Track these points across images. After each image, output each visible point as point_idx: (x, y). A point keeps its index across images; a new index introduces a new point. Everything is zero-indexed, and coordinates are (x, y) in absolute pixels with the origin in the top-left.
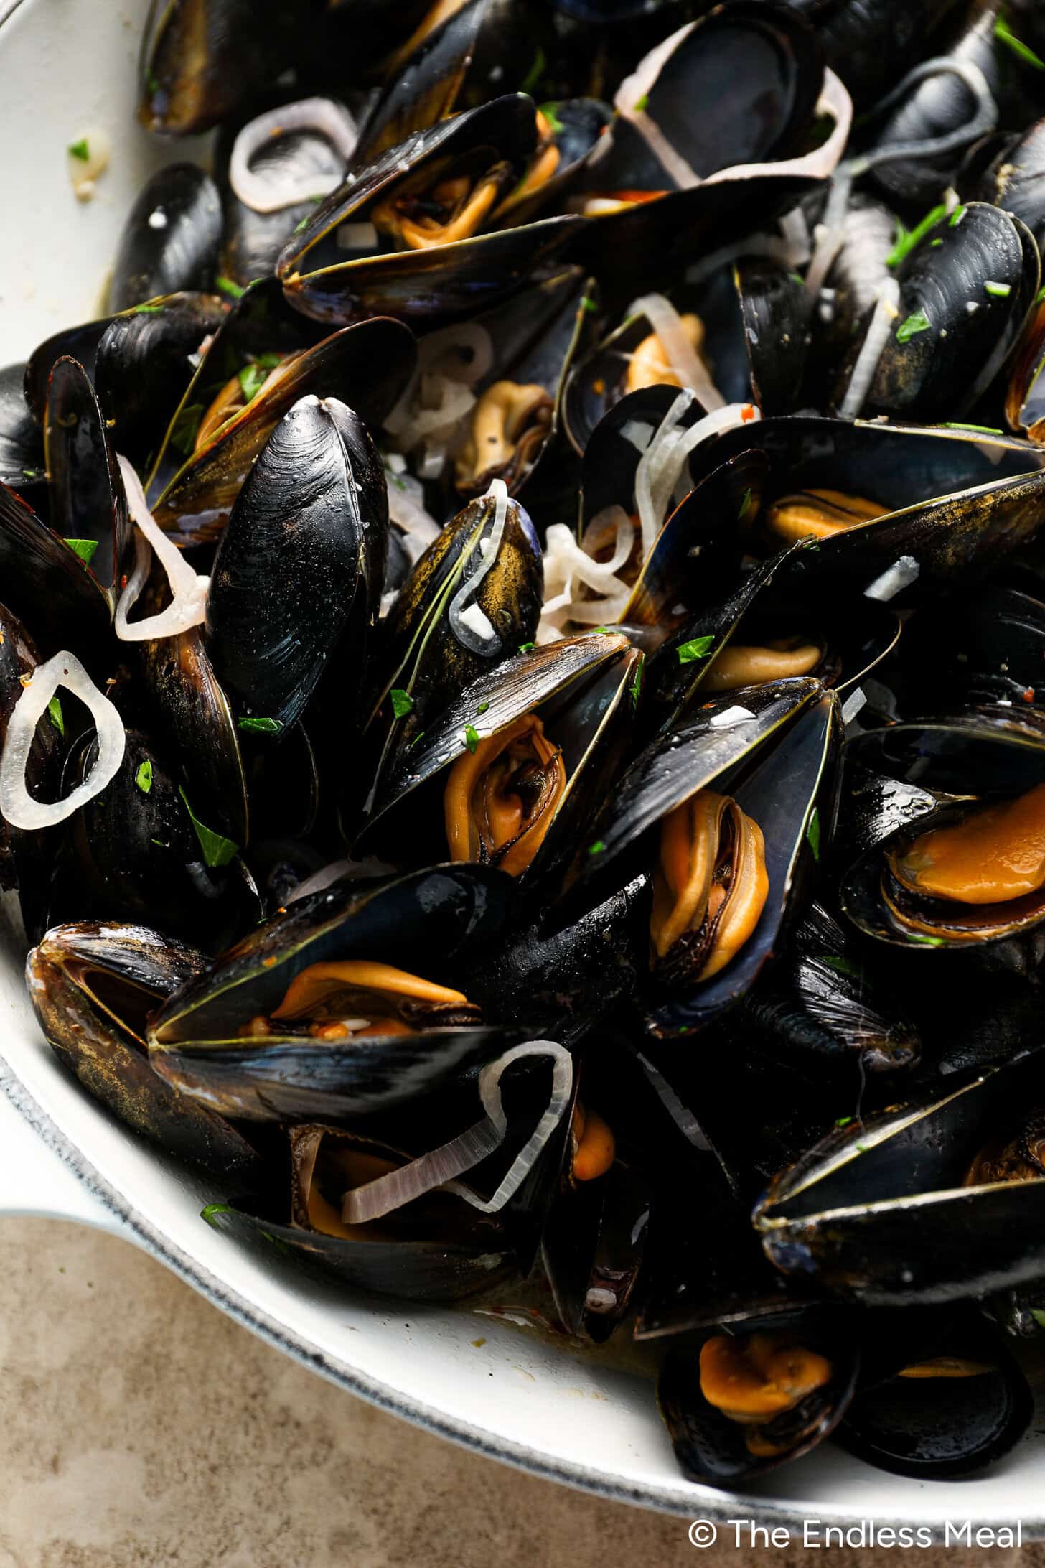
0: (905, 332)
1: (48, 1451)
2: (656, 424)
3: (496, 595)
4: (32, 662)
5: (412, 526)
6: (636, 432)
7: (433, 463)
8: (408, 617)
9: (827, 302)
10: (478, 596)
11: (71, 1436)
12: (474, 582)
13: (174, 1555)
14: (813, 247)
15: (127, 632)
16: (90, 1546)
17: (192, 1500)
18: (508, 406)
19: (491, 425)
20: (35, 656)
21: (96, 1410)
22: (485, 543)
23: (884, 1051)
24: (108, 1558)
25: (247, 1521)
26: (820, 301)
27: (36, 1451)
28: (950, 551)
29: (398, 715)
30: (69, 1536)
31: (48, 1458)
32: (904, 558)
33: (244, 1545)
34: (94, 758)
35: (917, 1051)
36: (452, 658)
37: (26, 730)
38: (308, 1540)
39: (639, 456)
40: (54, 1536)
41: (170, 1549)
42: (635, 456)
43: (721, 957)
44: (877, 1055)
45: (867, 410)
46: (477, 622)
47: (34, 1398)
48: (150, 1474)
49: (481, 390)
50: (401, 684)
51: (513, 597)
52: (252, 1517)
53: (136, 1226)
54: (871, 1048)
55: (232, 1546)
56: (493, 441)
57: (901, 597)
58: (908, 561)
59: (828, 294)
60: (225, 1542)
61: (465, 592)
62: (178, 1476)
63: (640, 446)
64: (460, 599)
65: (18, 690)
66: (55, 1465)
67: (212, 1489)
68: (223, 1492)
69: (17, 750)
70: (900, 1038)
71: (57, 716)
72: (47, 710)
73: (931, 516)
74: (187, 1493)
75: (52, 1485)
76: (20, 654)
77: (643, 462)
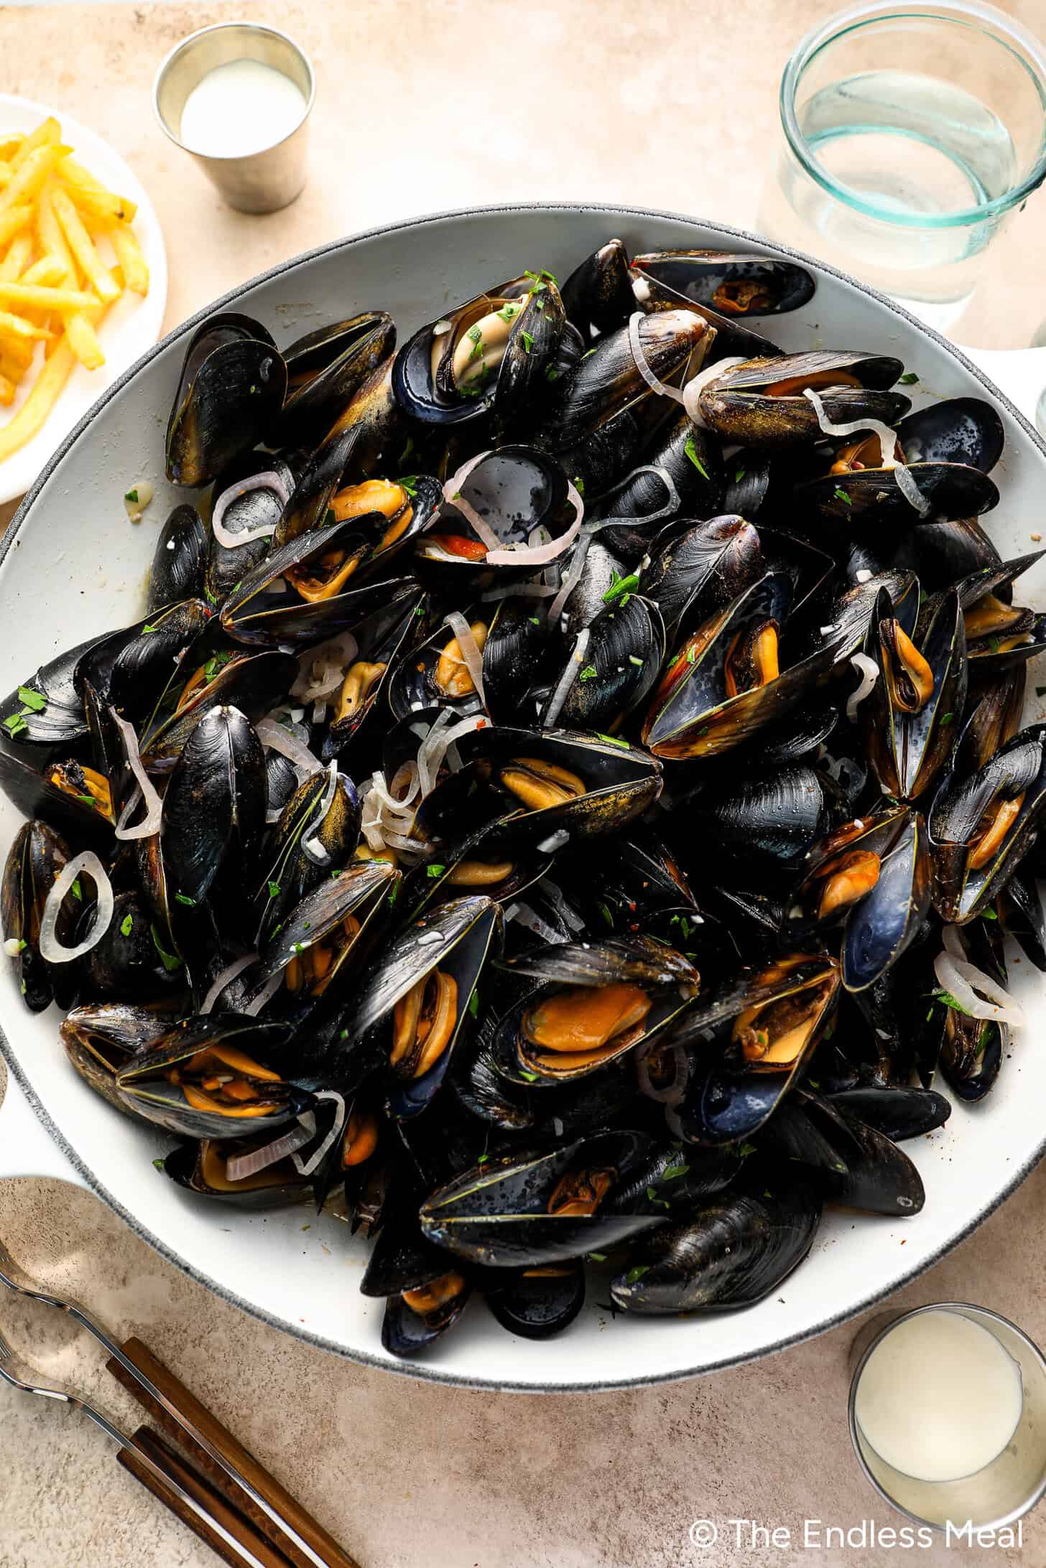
0: (584, 676)
1: (121, 1274)
2: (431, 723)
3: (329, 832)
4: (63, 860)
5: (298, 760)
6: (419, 729)
7: (319, 715)
8: (281, 837)
9: (565, 621)
10: (317, 833)
11: (132, 1267)
12: (315, 825)
13: (185, 1331)
14: (561, 583)
15: (123, 834)
16: (142, 1324)
17: (195, 1304)
18: (362, 678)
19: (352, 691)
20: (65, 856)
21: (145, 1253)
22: (323, 801)
23: (510, 1121)
24: (151, 1331)
25: (223, 1317)
26: (561, 618)
27: (115, 1273)
28: (588, 826)
29: (272, 896)
30: (130, 1318)
31: (121, 1277)
32: (560, 831)
33: (220, 1329)
34: (94, 923)
35: (530, 1121)
36: (303, 866)
37: (56, 905)
38: (254, 1328)
39: (422, 741)
40: (124, 1317)
41: (183, 1328)
42: (418, 742)
43: (424, 1067)
44: (507, 1124)
45: (559, 723)
46: (316, 848)
47: (114, 1245)
48: (173, 1289)
49: (346, 672)
50: (274, 878)
51: (339, 831)
52: (225, 1315)
53: (99, 1191)
54: (503, 1119)
55: (215, 1329)
56: (350, 701)
57: (558, 852)
58: (563, 833)
59: (565, 616)
60: (211, 1326)
61: (310, 830)
62: (187, 1290)
63: (422, 736)
64: (307, 834)
65: (52, 881)
66: (124, 1281)
67: (205, 1298)
68: (211, 1301)
69: (50, 917)
70: (521, 1115)
71: (77, 892)
72: (71, 889)
73: (577, 807)
74: (192, 1300)
75: (122, 1291)
76: (55, 858)
77: (423, 746)
